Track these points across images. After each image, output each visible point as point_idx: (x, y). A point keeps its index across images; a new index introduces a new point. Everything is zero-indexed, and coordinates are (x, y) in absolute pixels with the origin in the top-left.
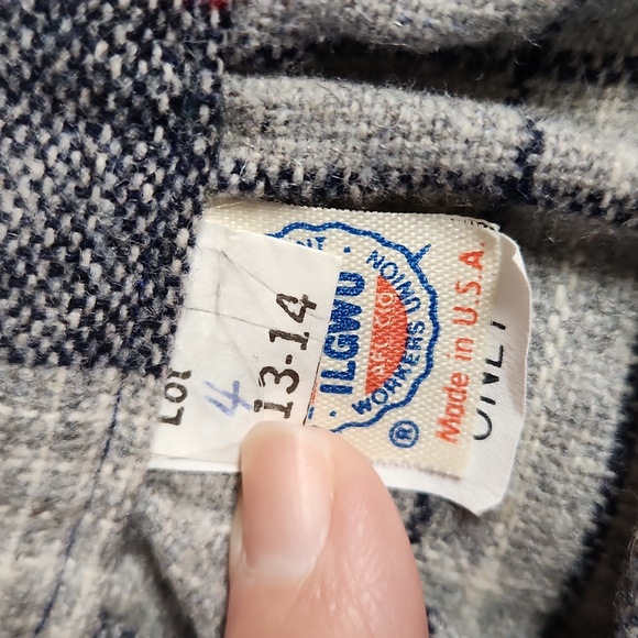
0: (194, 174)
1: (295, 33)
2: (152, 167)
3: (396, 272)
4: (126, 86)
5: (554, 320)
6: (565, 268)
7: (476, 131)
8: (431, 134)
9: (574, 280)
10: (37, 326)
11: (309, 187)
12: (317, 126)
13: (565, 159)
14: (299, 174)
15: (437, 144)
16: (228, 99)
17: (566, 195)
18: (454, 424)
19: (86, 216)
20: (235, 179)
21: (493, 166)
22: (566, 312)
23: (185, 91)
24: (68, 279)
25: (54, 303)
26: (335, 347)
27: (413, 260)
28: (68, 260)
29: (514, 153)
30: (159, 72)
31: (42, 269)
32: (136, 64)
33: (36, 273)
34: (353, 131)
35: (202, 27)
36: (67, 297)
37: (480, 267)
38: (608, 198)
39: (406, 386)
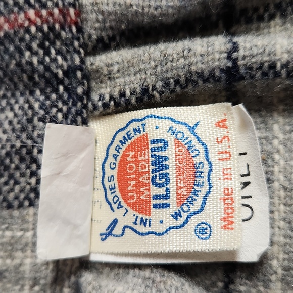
0: (79, 104)
1: (111, 28)
2: (60, 104)
3: (183, 136)
4: (41, 69)
5: (276, 142)
6: (275, 115)
7: (204, 49)
8: (183, 56)
9: (281, 120)
10: (17, 188)
11: (134, 98)
12: (132, 69)
13: (250, 51)
14: (128, 93)
15: (187, 60)
16: (89, 67)
17: (257, 69)
18: (230, 219)
19: (33, 131)
20: (100, 103)
21: (217, 63)
22: (281, 136)
23: (69, 67)
24: (28, 162)
25: (23, 175)
26: (157, 181)
27: (192, 130)
28: (27, 153)
29: (225, 55)
30: (55, 60)
31: (16, 160)
32: (44, 58)
33: (14, 163)
34: (148, 66)
35: (70, 36)
36: (28, 171)
37: (227, 128)
38: (279, 65)
39: (200, 200)
